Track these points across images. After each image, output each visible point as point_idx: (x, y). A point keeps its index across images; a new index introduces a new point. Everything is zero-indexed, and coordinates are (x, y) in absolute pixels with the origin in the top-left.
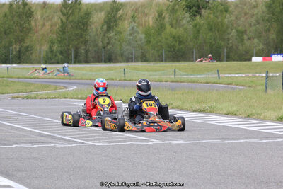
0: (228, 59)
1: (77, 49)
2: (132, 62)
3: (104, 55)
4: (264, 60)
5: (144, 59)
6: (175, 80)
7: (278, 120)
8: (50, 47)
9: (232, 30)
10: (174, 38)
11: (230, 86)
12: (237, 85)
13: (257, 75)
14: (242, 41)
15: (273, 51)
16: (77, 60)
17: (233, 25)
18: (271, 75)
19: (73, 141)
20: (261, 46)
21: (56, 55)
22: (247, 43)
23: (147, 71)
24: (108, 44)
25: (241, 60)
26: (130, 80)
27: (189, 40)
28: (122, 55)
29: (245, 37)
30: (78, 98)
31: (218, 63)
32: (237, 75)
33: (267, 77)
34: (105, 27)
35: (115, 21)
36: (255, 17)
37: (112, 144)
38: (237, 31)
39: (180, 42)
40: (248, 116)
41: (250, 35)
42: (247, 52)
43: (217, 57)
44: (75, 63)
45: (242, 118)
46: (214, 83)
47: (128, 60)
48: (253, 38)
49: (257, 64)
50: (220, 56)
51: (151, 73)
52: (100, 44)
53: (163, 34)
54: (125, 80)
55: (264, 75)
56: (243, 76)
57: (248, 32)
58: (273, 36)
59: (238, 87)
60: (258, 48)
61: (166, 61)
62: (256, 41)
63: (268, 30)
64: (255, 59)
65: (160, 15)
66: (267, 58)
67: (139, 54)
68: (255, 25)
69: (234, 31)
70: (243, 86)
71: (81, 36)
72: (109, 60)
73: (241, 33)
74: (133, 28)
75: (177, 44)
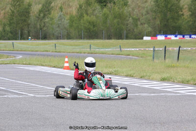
0: (127, 38)
1: (22, 30)
2: (61, 39)
3: (42, 35)
4: (152, 39)
5: (69, 37)
6: (90, 52)
7: (161, 80)
8: (4, 29)
9: (129, 18)
10: (90, 23)
11: (128, 56)
12: (133, 56)
13: (147, 49)
14: (137, 25)
15: (158, 33)
16: (23, 37)
17: (130, 15)
18: (157, 49)
19: (20, 94)
20: (150, 29)
21: (7, 34)
22: (140, 27)
23: (71, 45)
24: (44, 26)
25: (136, 39)
26: (59, 52)
27: (100, 24)
28: (53, 34)
29: (139, 23)
30: (23, 64)
31: (120, 41)
32: (133, 49)
33: (154, 50)
34: (42, 15)
35: (49, 10)
36: (146, 9)
37: (47, 96)
38: (133, 19)
39: (94, 26)
40: (141, 77)
41: (143, 21)
42: (140, 33)
43: (119, 36)
44: (21, 39)
45: (137, 79)
46: (117, 54)
47: (58, 38)
48: (145, 24)
49: (147, 42)
50: (121, 36)
51: (74, 47)
52: (39, 26)
53: (82, 20)
54: (56, 52)
55: (152, 49)
56: (138, 49)
57: (141, 19)
58: (158, 22)
59: (134, 57)
60: (147, 31)
61: (84, 39)
62: (146, 25)
63: (155, 18)
64: (145, 38)
65: (81, 7)
66: (154, 38)
67: (66, 34)
68: (146, 15)
69: (131, 18)
70: (137, 56)
71: (25, 21)
72: (45, 37)
73: (136, 20)
74: (60, 16)
75: (92, 27)
